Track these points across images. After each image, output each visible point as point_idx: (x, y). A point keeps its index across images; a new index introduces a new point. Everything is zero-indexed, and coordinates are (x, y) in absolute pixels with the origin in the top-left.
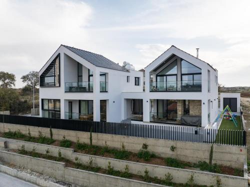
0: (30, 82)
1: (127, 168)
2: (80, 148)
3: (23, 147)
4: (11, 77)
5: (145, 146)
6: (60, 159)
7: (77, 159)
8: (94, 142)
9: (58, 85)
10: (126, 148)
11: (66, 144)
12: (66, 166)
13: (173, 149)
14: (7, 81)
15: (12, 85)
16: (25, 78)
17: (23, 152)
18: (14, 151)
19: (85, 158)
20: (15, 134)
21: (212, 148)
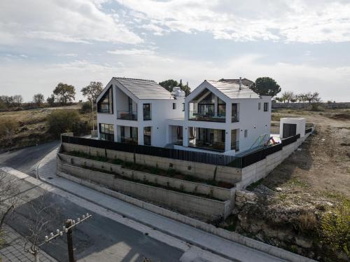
0: (91, 96)
1: (156, 180)
2: (127, 165)
3: (85, 163)
4: (70, 89)
5: (171, 165)
6: (111, 172)
7: (123, 173)
8: (137, 161)
9: (111, 112)
10: (160, 166)
11: (117, 161)
12: (116, 177)
13: (190, 168)
14: (66, 94)
15: (72, 98)
16: (85, 91)
17: (85, 167)
18: (78, 166)
19: (129, 172)
20: (79, 153)
21: (216, 169)
